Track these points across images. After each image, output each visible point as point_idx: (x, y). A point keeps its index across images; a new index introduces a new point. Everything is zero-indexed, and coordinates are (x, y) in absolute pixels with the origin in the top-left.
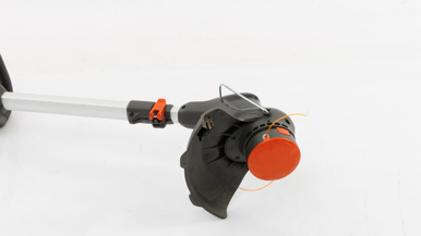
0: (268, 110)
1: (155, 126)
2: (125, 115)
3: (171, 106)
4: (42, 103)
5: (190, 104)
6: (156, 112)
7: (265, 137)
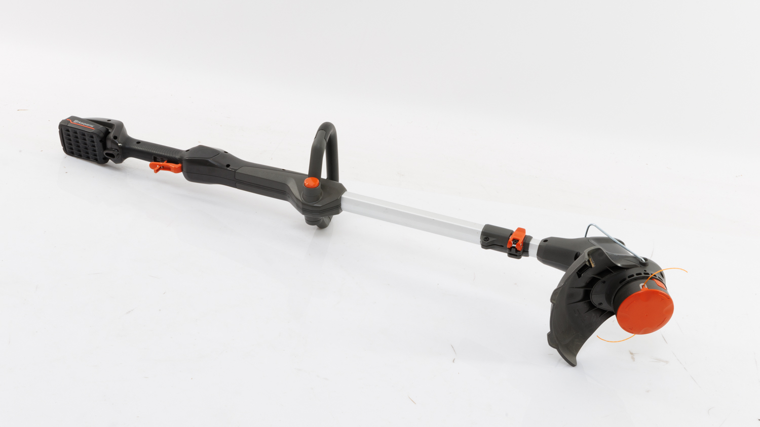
0: (646, 259)
1: (511, 255)
2: (478, 238)
3: (530, 238)
4: (386, 210)
5: (552, 239)
6: (516, 241)
7: (642, 286)
